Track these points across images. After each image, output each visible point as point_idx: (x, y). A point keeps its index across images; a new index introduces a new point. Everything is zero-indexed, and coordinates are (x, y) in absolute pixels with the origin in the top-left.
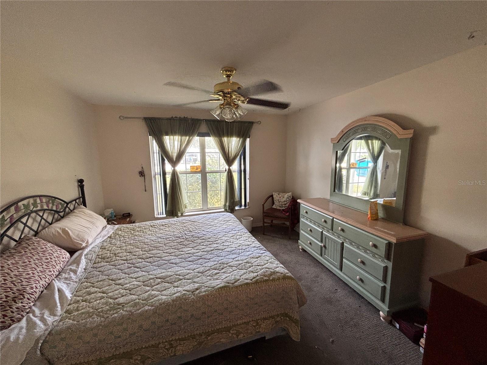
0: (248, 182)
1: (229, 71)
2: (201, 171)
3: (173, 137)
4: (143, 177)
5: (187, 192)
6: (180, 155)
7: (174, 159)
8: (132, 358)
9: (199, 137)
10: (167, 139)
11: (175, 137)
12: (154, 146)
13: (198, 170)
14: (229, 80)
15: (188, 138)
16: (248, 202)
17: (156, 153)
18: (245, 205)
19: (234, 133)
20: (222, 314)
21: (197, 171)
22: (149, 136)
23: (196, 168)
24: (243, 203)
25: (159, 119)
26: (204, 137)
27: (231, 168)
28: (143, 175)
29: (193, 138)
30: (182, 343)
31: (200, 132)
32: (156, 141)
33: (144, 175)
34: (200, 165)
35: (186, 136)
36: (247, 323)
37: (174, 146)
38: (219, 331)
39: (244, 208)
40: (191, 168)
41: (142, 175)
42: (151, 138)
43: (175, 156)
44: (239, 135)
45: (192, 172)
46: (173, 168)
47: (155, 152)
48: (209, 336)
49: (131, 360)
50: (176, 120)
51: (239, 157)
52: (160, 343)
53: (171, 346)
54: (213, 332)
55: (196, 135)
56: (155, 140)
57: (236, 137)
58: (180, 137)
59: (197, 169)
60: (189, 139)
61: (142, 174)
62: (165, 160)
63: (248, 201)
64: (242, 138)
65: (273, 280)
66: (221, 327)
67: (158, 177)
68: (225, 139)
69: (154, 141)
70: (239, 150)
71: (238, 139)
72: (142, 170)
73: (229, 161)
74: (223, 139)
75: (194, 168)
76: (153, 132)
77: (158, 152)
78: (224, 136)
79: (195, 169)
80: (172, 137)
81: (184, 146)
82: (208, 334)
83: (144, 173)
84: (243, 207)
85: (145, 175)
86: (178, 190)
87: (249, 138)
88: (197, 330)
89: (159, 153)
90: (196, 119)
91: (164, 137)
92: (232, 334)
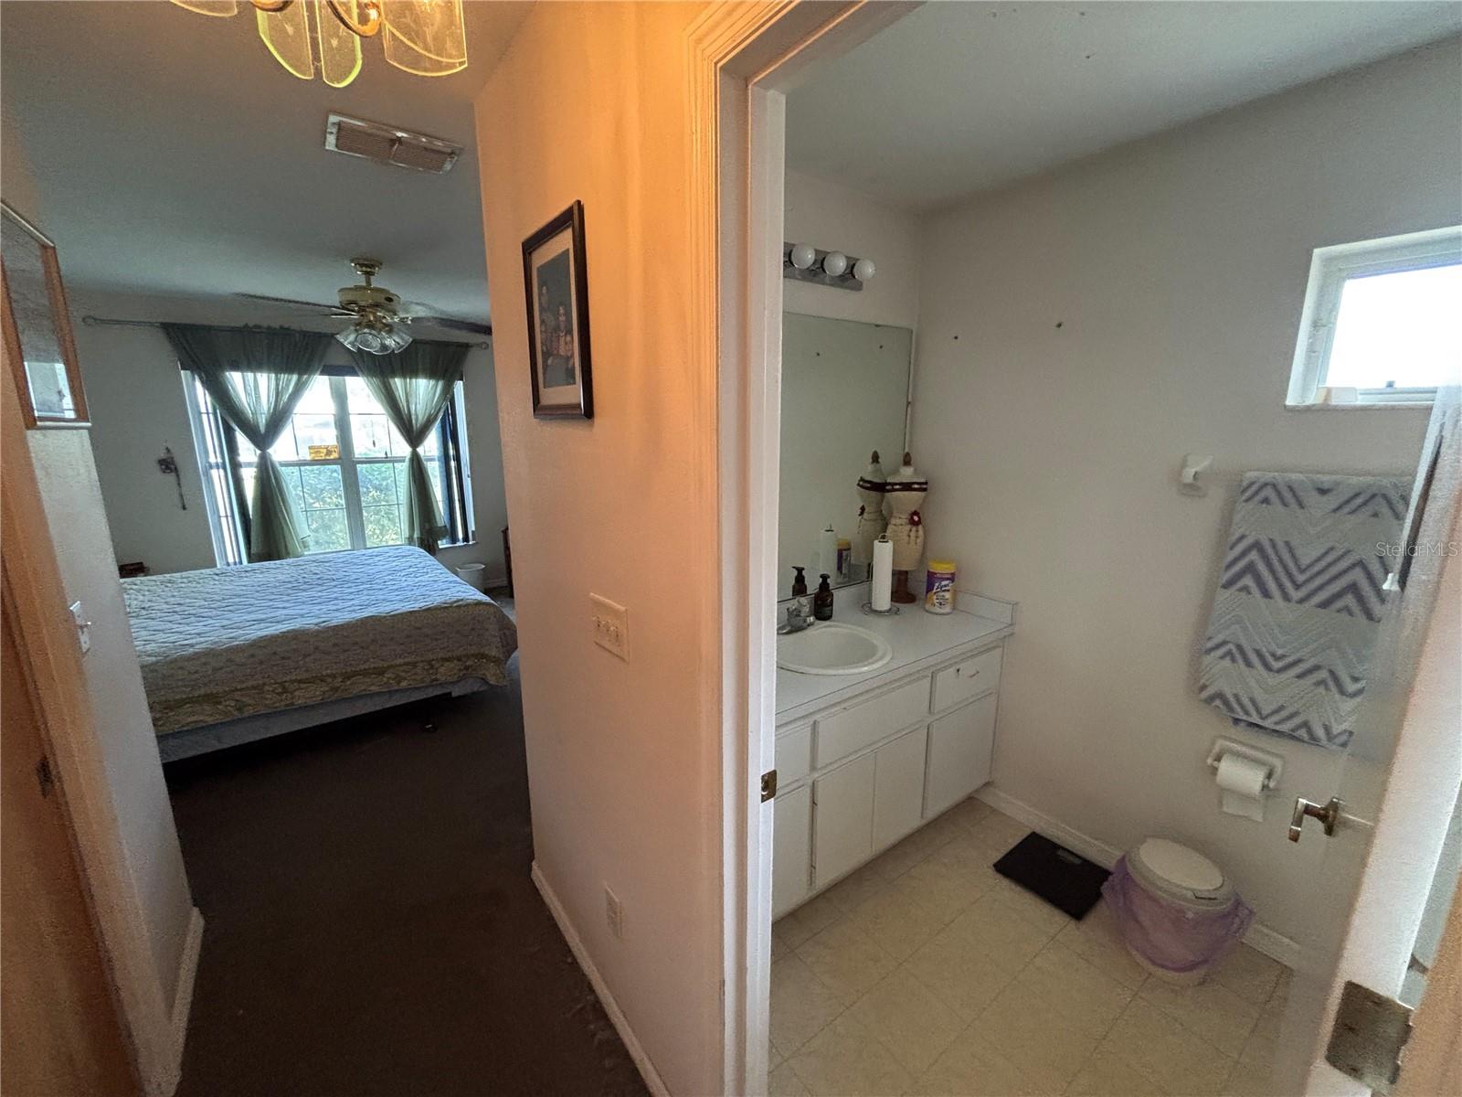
0: (467, 483)
1: (366, 266)
2: (340, 458)
3: (255, 376)
4: (173, 474)
5: (306, 511)
6: (278, 419)
7: (262, 429)
8: (220, 703)
9: (327, 377)
10: (236, 380)
11: (259, 375)
12: (201, 396)
13: (332, 457)
14: (368, 282)
15: (295, 377)
16: (473, 532)
17: (208, 413)
18: (466, 539)
19: (420, 367)
20: (368, 648)
21: (328, 458)
22: (182, 369)
23: (325, 451)
24: (460, 535)
25: (209, 329)
26: (343, 375)
27: (420, 450)
28: (172, 467)
29: (309, 378)
30: (303, 686)
31: (328, 364)
32: (202, 382)
33: (176, 468)
34: (336, 443)
35: (290, 370)
36: (414, 665)
37: (258, 397)
38: (365, 673)
39: (462, 544)
40: (312, 451)
41: (167, 468)
42: (186, 375)
43: (264, 421)
44: (432, 374)
45: (314, 462)
46: (258, 452)
47: (203, 409)
48: (349, 678)
49: (219, 707)
50: (258, 333)
51: (438, 423)
52: (264, 684)
53: (285, 690)
54: (355, 674)
55: (319, 372)
56: (201, 379)
57: (426, 378)
58: (273, 375)
59: (329, 452)
60: (299, 380)
61: (168, 465)
62: (234, 430)
63: (472, 527)
64: (443, 379)
65: (459, 607)
66: (367, 667)
67: (216, 475)
68: (398, 383)
69: (198, 385)
70: (436, 406)
71: (432, 382)
72: (169, 455)
73: (414, 436)
74: (391, 381)
75: (319, 452)
76: (193, 361)
77: (210, 410)
78: (394, 374)
79: (323, 455)
80: (250, 375)
81: (286, 397)
82: (347, 677)
83: (173, 464)
84: (460, 544)
85: (178, 468)
86: (279, 503)
87: (462, 380)
88: (327, 668)
89: (215, 414)
90: (315, 333)
91: (227, 373)
92: (389, 678)
